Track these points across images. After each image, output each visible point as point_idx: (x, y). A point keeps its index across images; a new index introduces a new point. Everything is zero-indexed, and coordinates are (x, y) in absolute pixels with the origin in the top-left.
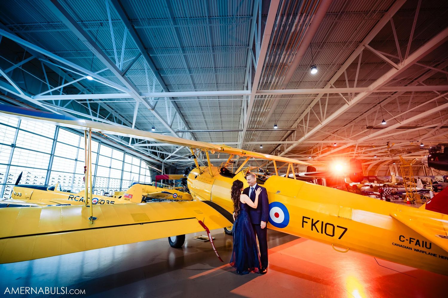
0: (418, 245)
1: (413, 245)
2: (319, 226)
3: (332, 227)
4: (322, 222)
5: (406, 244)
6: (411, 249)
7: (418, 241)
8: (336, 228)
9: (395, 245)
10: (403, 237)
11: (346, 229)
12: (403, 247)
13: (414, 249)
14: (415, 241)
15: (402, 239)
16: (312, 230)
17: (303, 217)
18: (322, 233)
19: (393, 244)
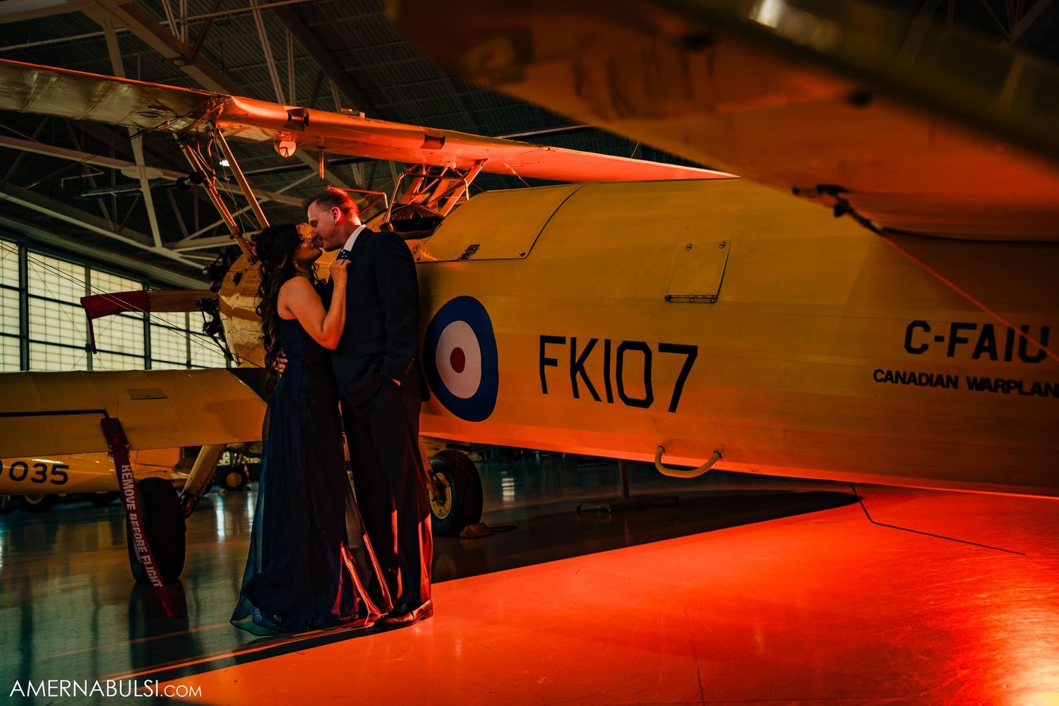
0: (985, 356)
1: (965, 361)
2: (594, 365)
3: (641, 355)
4: (608, 343)
5: (935, 359)
6: (956, 386)
7: (988, 331)
8: (657, 356)
9: (885, 380)
10: (921, 329)
11: (692, 352)
12: (920, 384)
13: (968, 379)
14: (974, 336)
15: (919, 337)
16: (576, 395)
17: (541, 336)
18: (610, 400)
19: (879, 376)
